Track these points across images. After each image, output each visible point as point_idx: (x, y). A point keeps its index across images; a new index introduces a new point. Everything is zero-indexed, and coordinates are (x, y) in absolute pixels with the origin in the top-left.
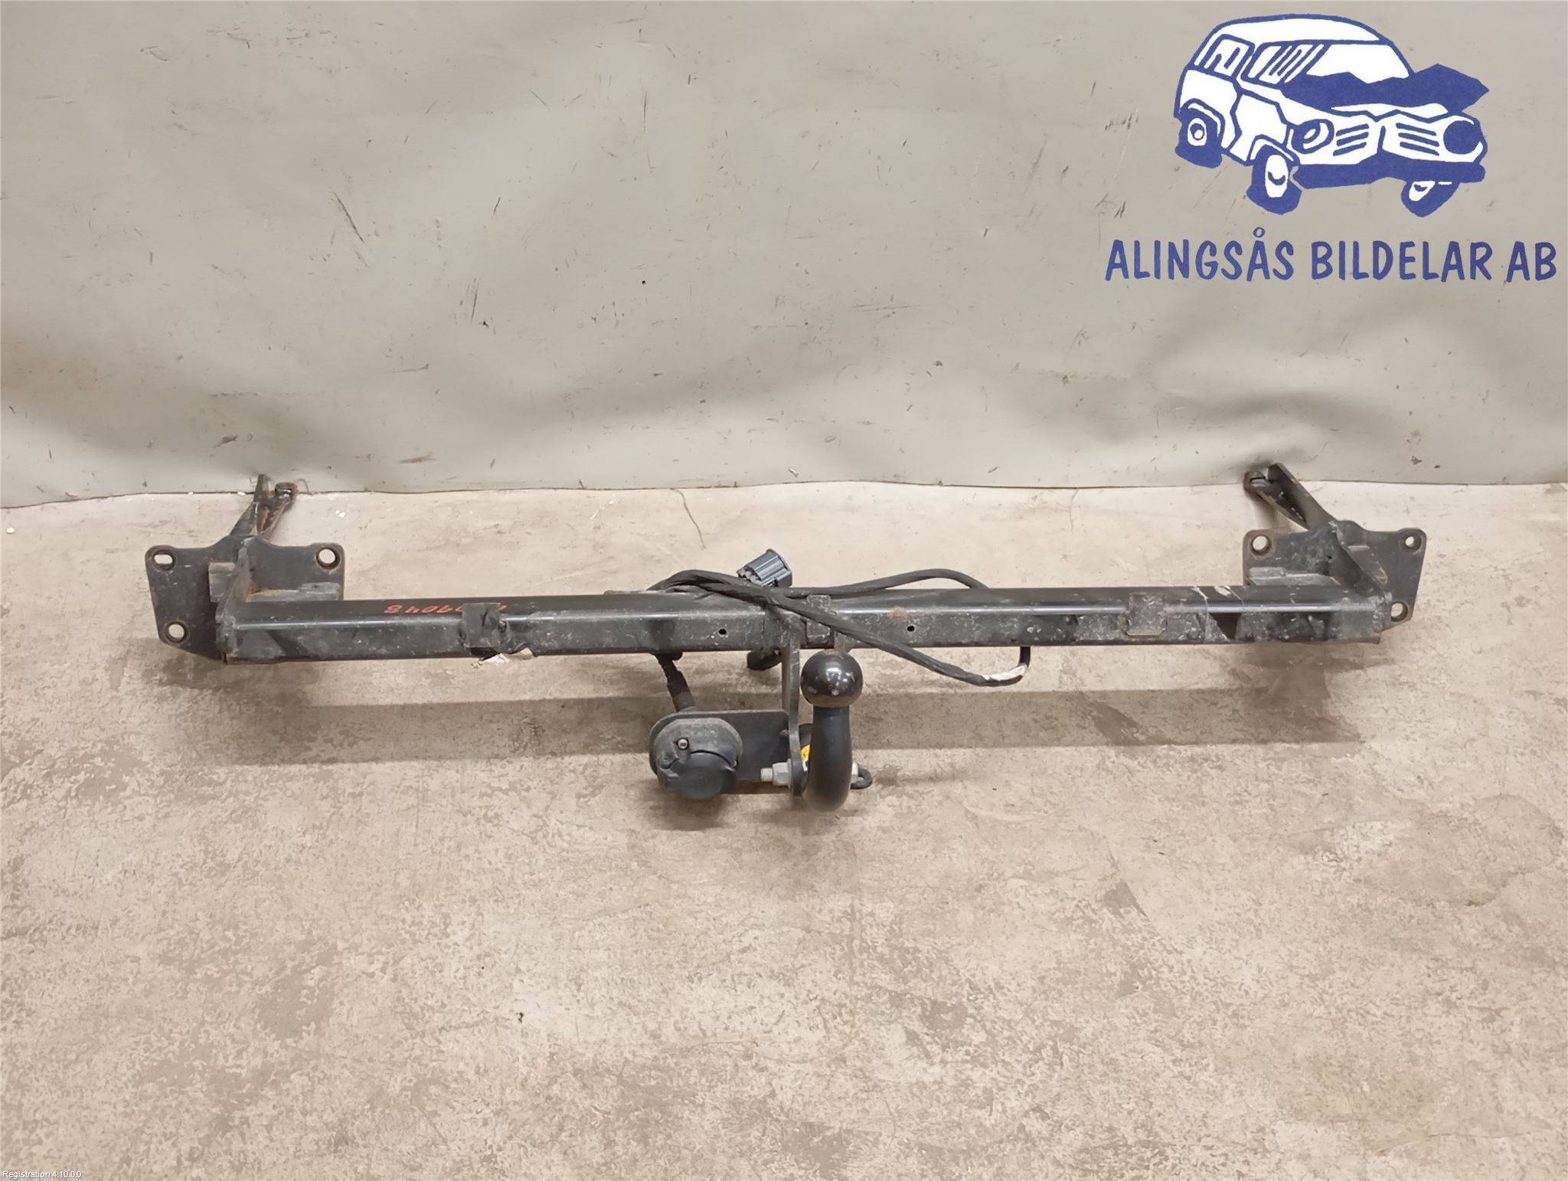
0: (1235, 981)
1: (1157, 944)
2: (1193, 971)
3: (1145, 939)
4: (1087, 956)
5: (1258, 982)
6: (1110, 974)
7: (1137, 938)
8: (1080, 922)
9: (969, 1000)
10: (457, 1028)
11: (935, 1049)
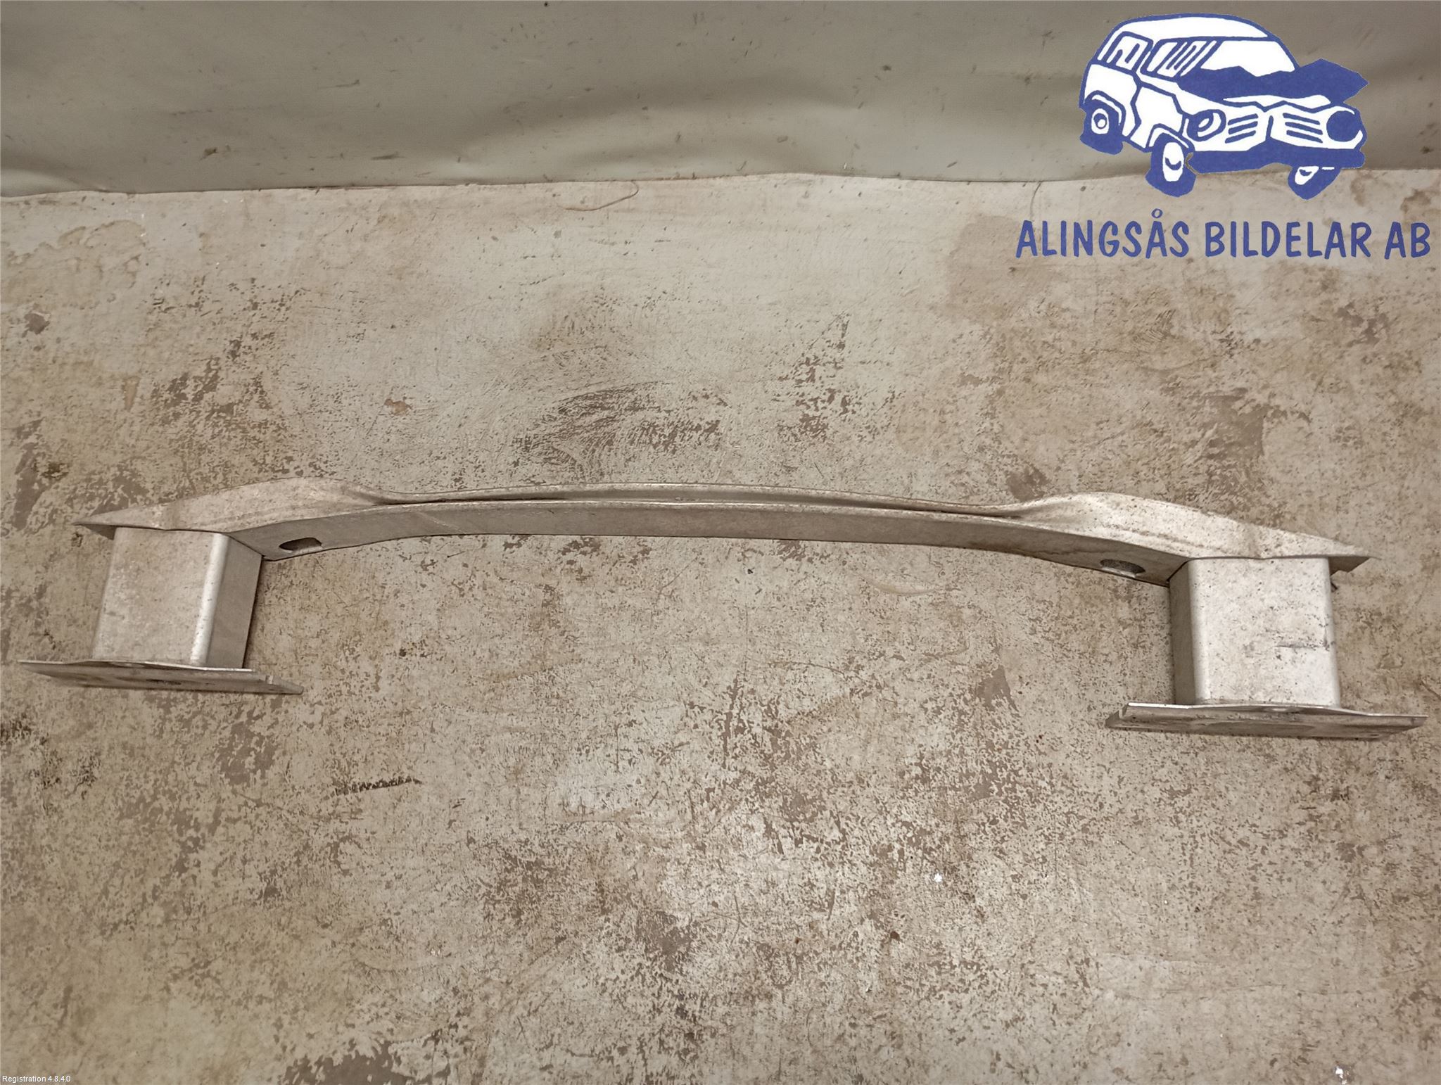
0: (1091, 790)
1: (1022, 743)
2: (1052, 778)
3: (1011, 737)
4: (949, 752)
5: (1116, 794)
6: (969, 775)
7: (1003, 735)
8: (950, 713)
9: (829, 793)
10: (374, 787)
11: (787, 844)
